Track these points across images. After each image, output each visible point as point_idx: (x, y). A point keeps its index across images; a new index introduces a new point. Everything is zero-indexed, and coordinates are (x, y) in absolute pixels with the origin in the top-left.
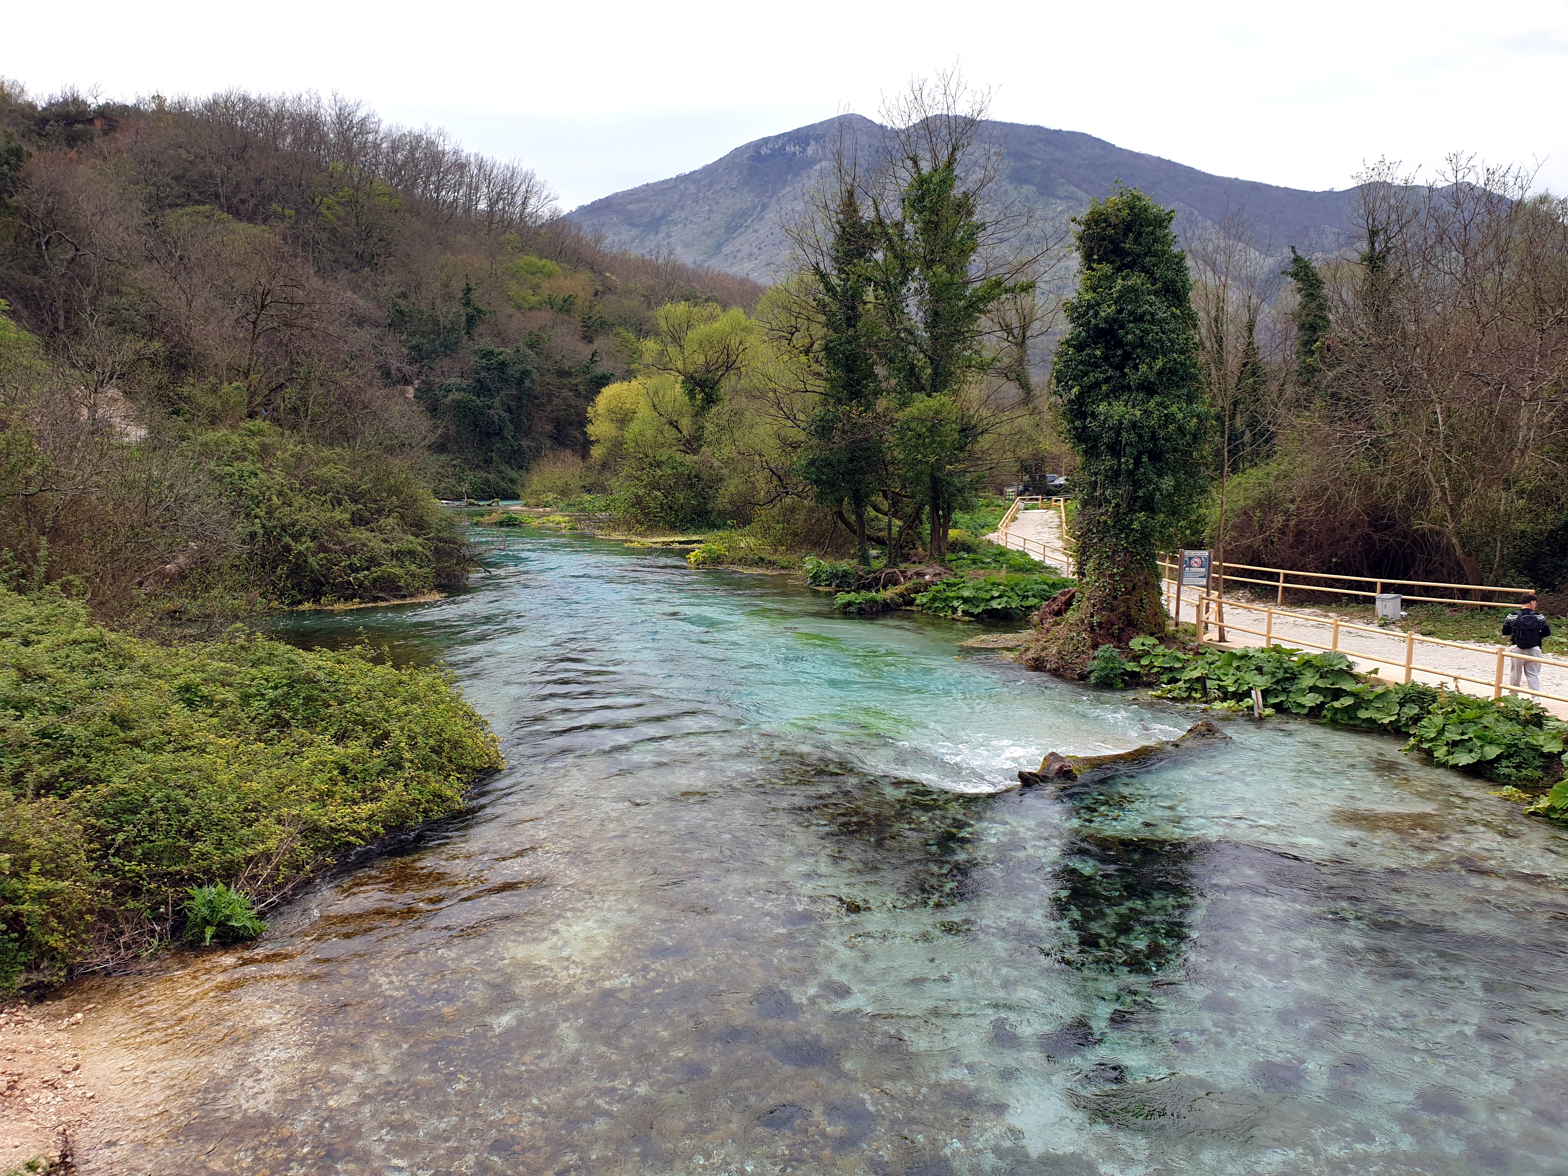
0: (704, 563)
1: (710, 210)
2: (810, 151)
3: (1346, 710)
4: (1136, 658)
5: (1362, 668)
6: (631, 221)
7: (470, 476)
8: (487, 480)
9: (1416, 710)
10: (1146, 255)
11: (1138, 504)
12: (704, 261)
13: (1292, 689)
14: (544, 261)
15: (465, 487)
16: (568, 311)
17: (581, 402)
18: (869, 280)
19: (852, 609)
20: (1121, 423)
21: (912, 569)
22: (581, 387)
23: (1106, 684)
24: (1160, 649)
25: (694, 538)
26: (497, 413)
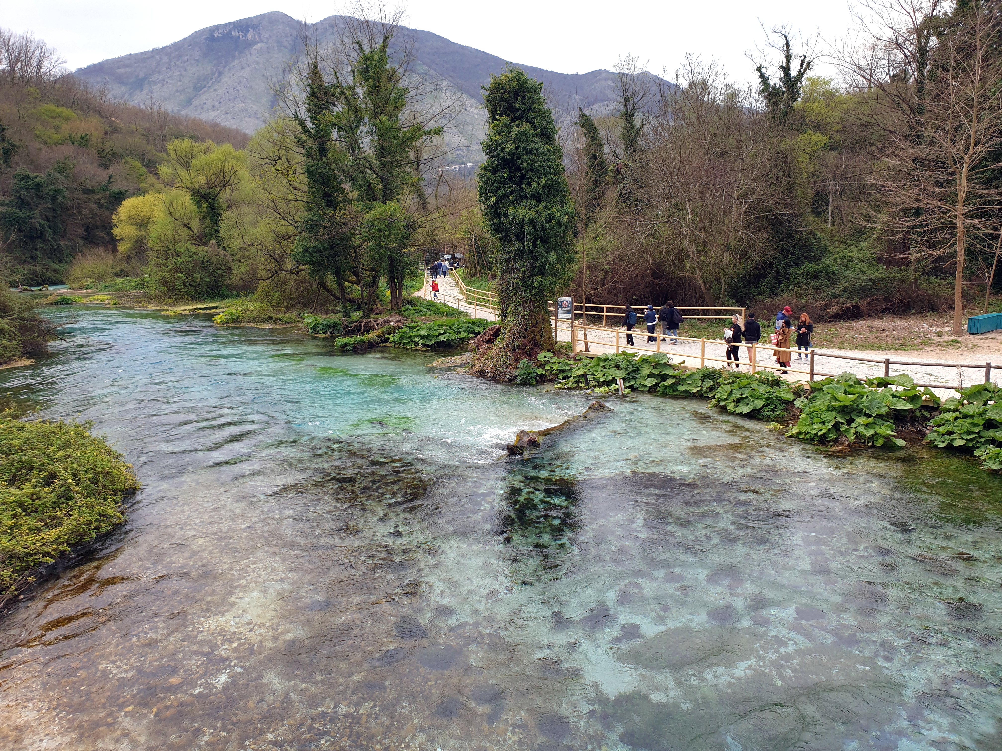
0: (227, 323)
1: (181, 75)
2: (250, 36)
3: (671, 386)
4: (542, 366)
5: (675, 360)
6: (121, 80)
7: (20, 268)
8: (34, 272)
9: (712, 383)
10: (528, 111)
11: (536, 271)
12: (179, 111)
13: (638, 376)
14: (60, 109)
15: (18, 278)
16: (86, 145)
17: (105, 213)
18: (334, 125)
19: (348, 348)
20: (523, 220)
21: (381, 318)
22: (103, 201)
23: (526, 383)
24: (555, 359)
25: (212, 305)
26: (38, 221)
